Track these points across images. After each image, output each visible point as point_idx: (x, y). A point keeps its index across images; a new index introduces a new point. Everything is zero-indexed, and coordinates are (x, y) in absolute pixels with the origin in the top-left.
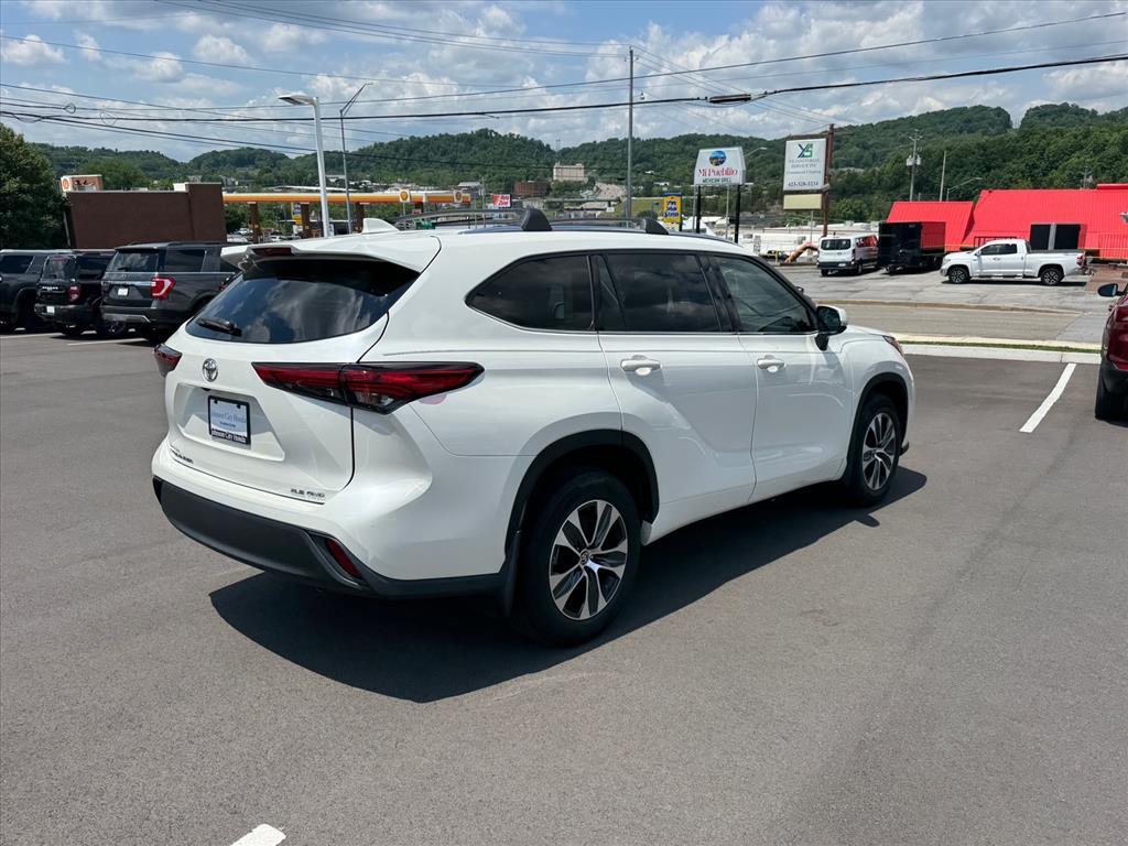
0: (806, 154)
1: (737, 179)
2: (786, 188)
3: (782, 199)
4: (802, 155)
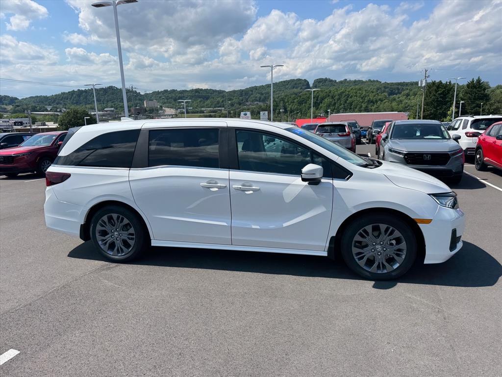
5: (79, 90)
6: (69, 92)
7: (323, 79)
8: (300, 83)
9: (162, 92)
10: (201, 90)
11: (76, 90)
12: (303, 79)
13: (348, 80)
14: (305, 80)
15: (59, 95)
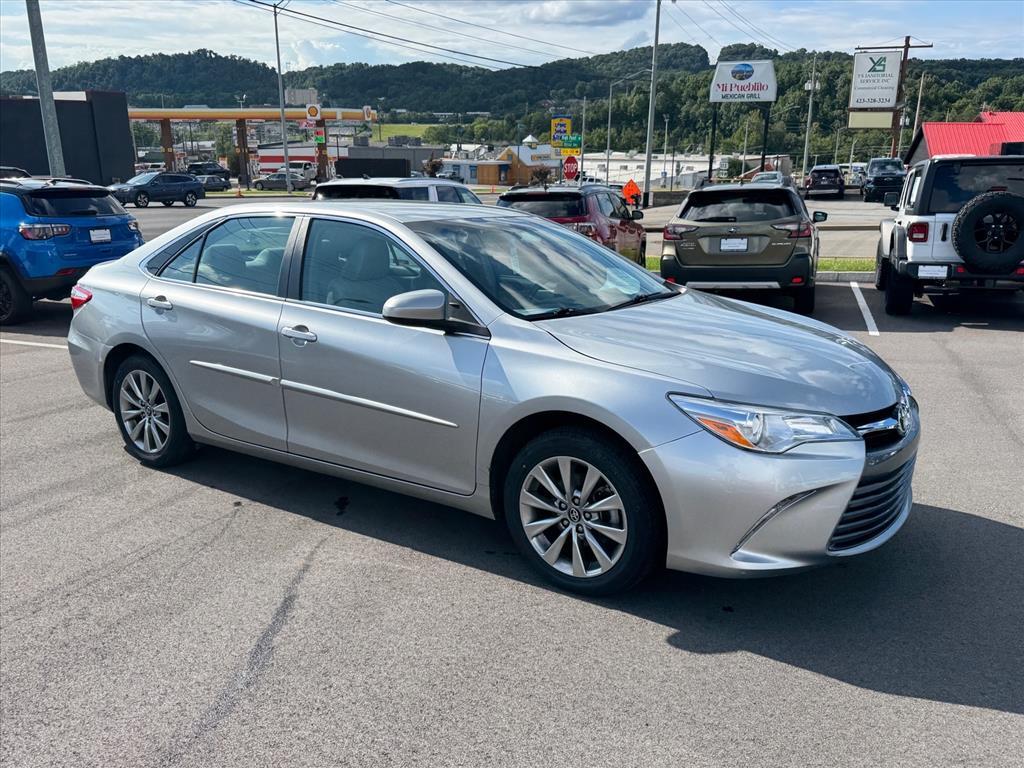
0: (878, 68)
1: (769, 95)
2: (852, 104)
3: (847, 117)
4: (873, 70)
5: (122, 57)
6: (97, 62)
7: (745, 45)
8: (685, 55)
9: (329, 67)
10: (429, 65)
11: (115, 56)
12: (694, 44)
13: (809, 51)
14: (698, 46)
15: (71, 68)
